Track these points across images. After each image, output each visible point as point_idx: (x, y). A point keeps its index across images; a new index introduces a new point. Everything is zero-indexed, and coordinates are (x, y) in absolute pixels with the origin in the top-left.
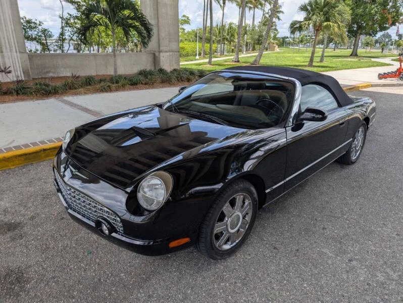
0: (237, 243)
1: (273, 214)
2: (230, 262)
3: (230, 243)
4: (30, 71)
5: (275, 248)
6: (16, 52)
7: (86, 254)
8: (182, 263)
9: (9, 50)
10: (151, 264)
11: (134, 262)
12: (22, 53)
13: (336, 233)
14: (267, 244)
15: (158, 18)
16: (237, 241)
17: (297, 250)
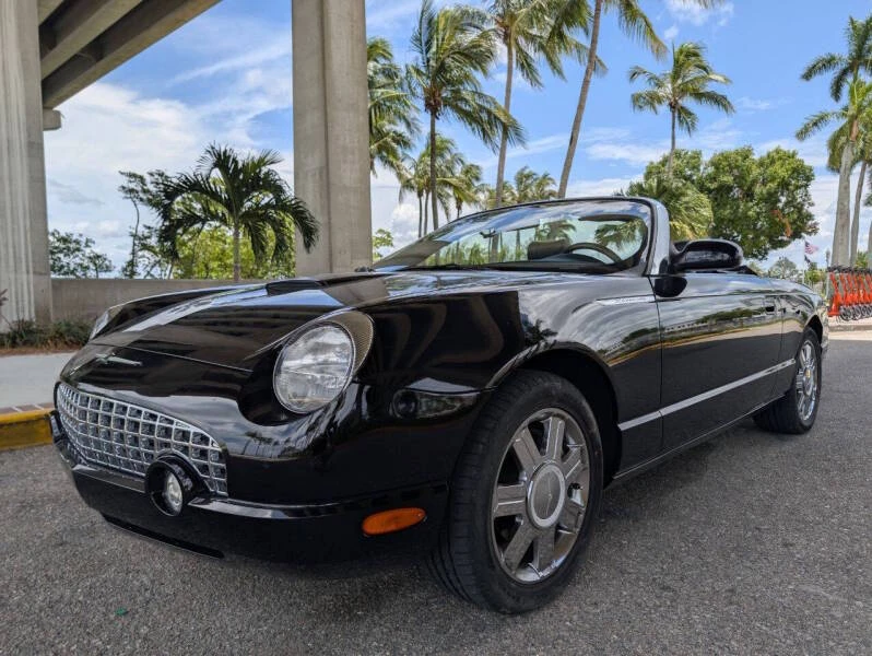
0: (557, 570)
1: (637, 520)
2: (540, 621)
3: (535, 565)
4: (51, 311)
5: (666, 588)
6: (28, 272)
7: (112, 617)
8: (397, 629)
9: (12, 268)
10: (305, 635)
11: (253, 630)
12: (41, 274)
13: (823, 552)
14: (638, 579)
15: (329, 213)
16: (557, 563)
17: (732, 591)
